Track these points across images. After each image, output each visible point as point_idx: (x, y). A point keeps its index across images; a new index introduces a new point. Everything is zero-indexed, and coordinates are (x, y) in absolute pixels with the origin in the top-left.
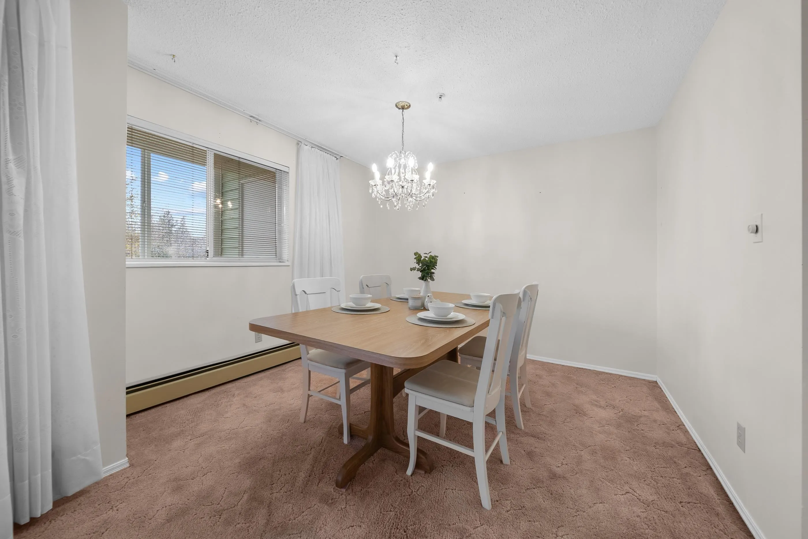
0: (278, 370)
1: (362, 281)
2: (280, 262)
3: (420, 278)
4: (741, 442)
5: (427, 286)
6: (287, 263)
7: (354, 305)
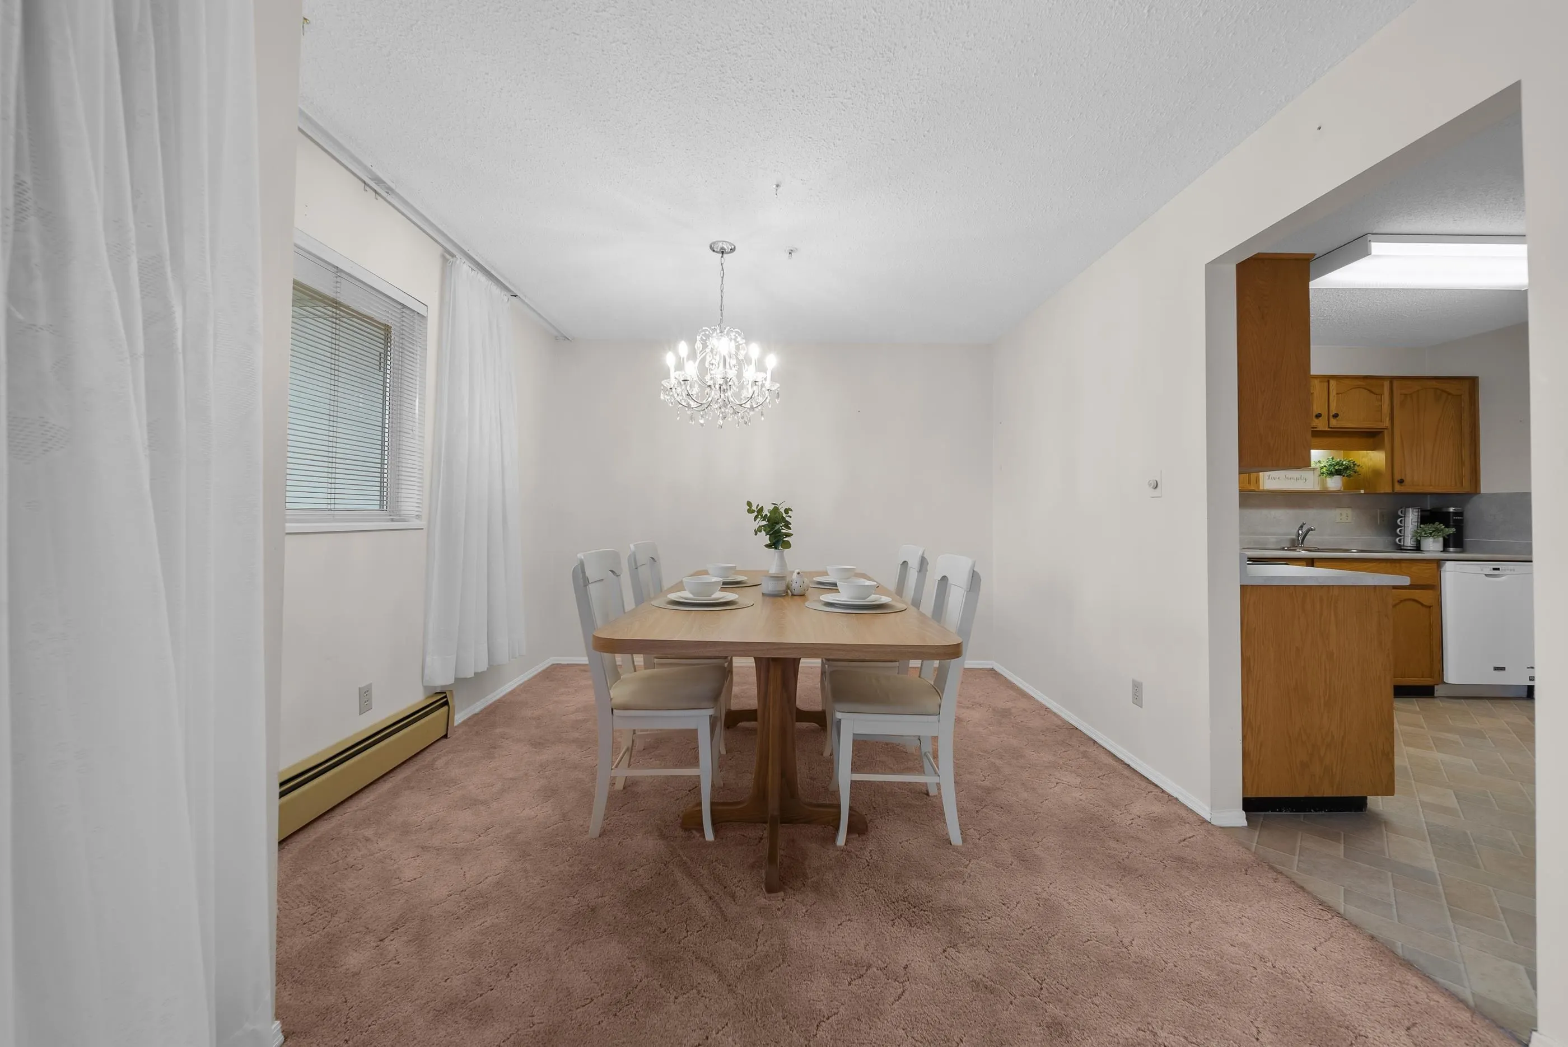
0: (414, 769)
1: (635, 556)
2: (392, 520)
3: (768, 546)
4: (1137, 697)
5: (782, 558)
6: (415, 523)
7: (690, 596)
